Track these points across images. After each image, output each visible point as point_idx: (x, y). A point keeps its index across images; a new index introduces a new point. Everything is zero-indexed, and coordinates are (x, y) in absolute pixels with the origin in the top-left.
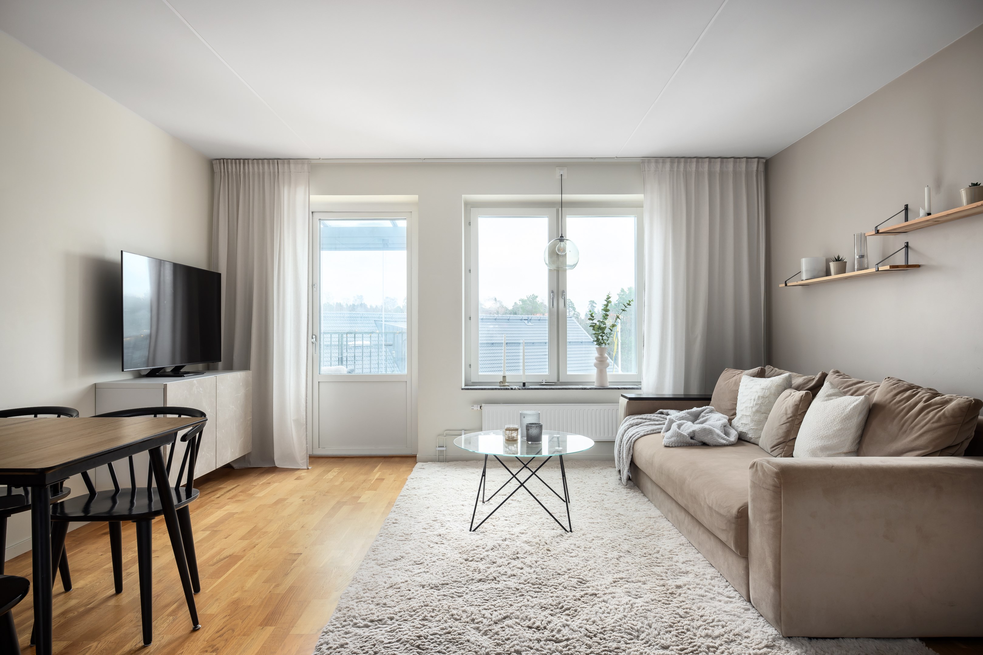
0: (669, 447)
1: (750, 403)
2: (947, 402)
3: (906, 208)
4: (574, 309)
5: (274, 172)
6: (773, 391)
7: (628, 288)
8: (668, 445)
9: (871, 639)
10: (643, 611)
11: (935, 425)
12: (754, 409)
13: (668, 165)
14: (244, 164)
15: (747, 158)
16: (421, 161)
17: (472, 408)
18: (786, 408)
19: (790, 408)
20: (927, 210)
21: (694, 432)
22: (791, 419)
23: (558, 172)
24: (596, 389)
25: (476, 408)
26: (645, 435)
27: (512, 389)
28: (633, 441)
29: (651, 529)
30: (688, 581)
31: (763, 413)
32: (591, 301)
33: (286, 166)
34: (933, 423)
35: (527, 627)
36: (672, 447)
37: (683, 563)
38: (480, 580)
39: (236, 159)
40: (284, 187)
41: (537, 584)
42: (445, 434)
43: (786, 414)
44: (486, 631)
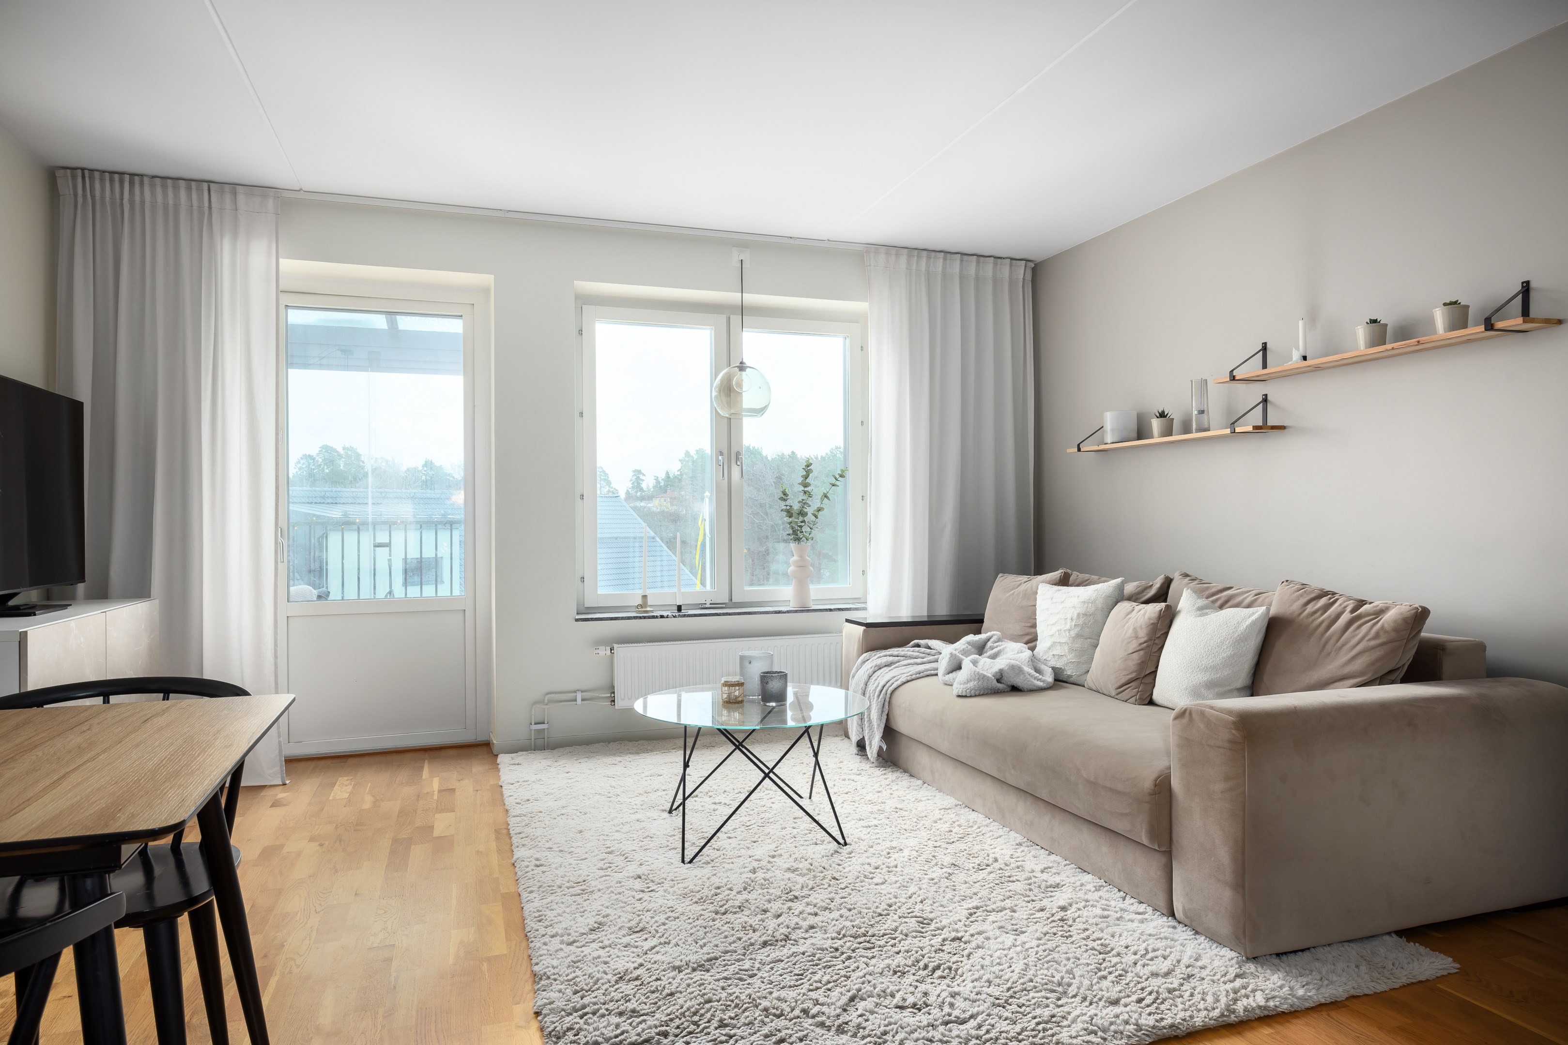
0: (966, 696)
1: (1066, 624)
2: (1381, 612)
3: (1264, 348)
4: (609, 483)
5: (201, 208)
6: (1100, 606)
7: (697, 451)
8: (964, 694)
9: (1345, 944)
10: (1046, 953)
11: (1373, 643)
12: (1073, 633)
13: (903, 259)
14: (132, 183)
15: (1012, 259)
16: (502, 214)
17: (597, 651)
18: (1135, 629)
19: (1141, 628)
20: (1302, 352)
21: (1001, 672)
22: (1145, 644)
23: (735, 257)
24: (796, 611)
25: (604, 651)
26: (908, 681)
27: (662, 617)
28: (889, 692)
29: (960, 826)
30: (1070, 897)
31: (1086, 639)
32: (636, 471)
33: (228, 198)
34: (1369, 640)
35: (896, 1007)
36: (971, 696)
37: (1042, 872)
38: (765, 944)
39: (112, 173)
40: (222, 237)
41: (859, 936)
42: (546, 701)
43: (1137, 638)
44: (839, 1026)
